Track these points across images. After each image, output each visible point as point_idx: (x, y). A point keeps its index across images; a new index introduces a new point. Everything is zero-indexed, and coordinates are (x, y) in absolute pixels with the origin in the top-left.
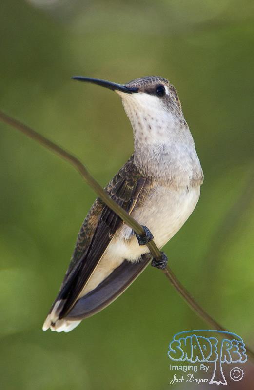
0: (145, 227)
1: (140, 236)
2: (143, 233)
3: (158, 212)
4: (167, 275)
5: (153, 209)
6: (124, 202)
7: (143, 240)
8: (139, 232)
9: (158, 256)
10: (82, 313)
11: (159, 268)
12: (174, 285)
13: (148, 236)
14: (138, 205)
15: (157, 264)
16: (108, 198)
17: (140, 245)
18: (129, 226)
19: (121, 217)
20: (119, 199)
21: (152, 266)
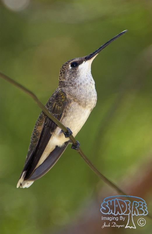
0: (68, 128)
1: (65, 133)
2: (67, 131)
3: (74, 118)
4: (79, 152)
5: (72, 117)
6: (58, 115)
7: (67, 135)
8: (65, 131)
9: (75, 143)
10: (35, 177)
11: (75, 149)
12: (83, 158)
13: (69, 132)
14: (64, 116)
15: (74, 147)
16: (49, 113)
17: (66, 137)
18: (60, 128)
19: (55, 122)
20: (55, 115)
21: (72, 148)
